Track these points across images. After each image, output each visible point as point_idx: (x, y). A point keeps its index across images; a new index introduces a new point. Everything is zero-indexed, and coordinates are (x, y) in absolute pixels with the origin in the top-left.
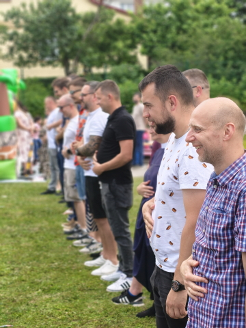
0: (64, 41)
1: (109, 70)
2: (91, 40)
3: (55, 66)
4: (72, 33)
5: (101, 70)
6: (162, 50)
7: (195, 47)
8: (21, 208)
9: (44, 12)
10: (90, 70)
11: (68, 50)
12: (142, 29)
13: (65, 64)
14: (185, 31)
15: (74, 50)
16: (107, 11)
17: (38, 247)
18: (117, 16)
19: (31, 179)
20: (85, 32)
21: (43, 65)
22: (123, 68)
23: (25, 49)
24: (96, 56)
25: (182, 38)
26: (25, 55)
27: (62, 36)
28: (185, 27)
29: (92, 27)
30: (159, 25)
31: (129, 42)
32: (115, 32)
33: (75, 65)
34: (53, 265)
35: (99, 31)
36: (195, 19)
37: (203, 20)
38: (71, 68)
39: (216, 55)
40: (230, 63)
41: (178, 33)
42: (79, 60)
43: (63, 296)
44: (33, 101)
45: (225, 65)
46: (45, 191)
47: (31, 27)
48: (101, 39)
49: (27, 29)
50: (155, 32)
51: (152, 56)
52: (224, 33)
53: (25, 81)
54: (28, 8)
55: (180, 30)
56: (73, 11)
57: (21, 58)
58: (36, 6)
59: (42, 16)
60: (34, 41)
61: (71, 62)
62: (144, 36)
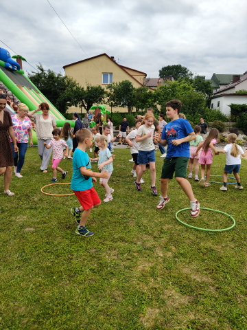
3: (124, 107)
4: (131, 95)
9: (121, 86)
10: (138, 110)
12: (158, 94)
15: (132, 101)
20: (137, 95)
21: (120, 107)
23: (114, 100)
24: (140, 104)
27: (128, 96)
36: (179, 91)
39: (186, 105)
40: (191, 108)
45: (189, 109)
47: (116, 91)
50: (163, 96)
54: (115, 85)
56: (132, 86)
57: (112, 104)
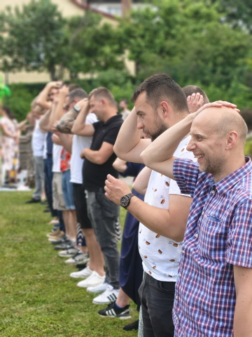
0: (50, 46)
1: (96, 76)
2: (77, 45)
3: (40, 71)
4: (58, 38)
5: (88, 76)
6: (149, 56)
7: (184, 52)
8: (5, 217)
9: (29, 16)
10: (76, 76)
11: (54, 55)
12: (130, 33)
13: (51, 69)
14: (173, 37)
15: (60, 55)
16: (94, 15)
17: (23, 258)
18: (105, 21)
19: (15, 187)
20: (72, 37)
21: (28, 70)
22: (110, 73)
23: (10, 53)
24: (82, 61)
25: (170, 43)
26: (9, 60)
27: (48, 40)
28: (173, 32)
29: (79, 31)
30: (147, 30)
31: (116, 47)
32: (102, 36)
33: (62, 70)
34: (38, 277)
35: (86, 36)
36: (183, 24)
37: (192, 25)
38: (57, 74)
39: (206, 61)
41: (166, 38)
42: (65, 65)
43: (48, 309)
44: (17, 107)
45: (214, 71)
46: (29, 200)
47: (16, 31)
48: (88, 44)
49: (12, 33)
50: (143, 37)
51: (139, 62)
52: (214, 39)
53: (9, 86)
54: (13, 12)
55: (168, 35)
56: (59, 15)
57: (5, 63)
58: (21, 10)
59: (28, 20)
60: (19, 45)
61: (57, 67)
62: (132, 41)
